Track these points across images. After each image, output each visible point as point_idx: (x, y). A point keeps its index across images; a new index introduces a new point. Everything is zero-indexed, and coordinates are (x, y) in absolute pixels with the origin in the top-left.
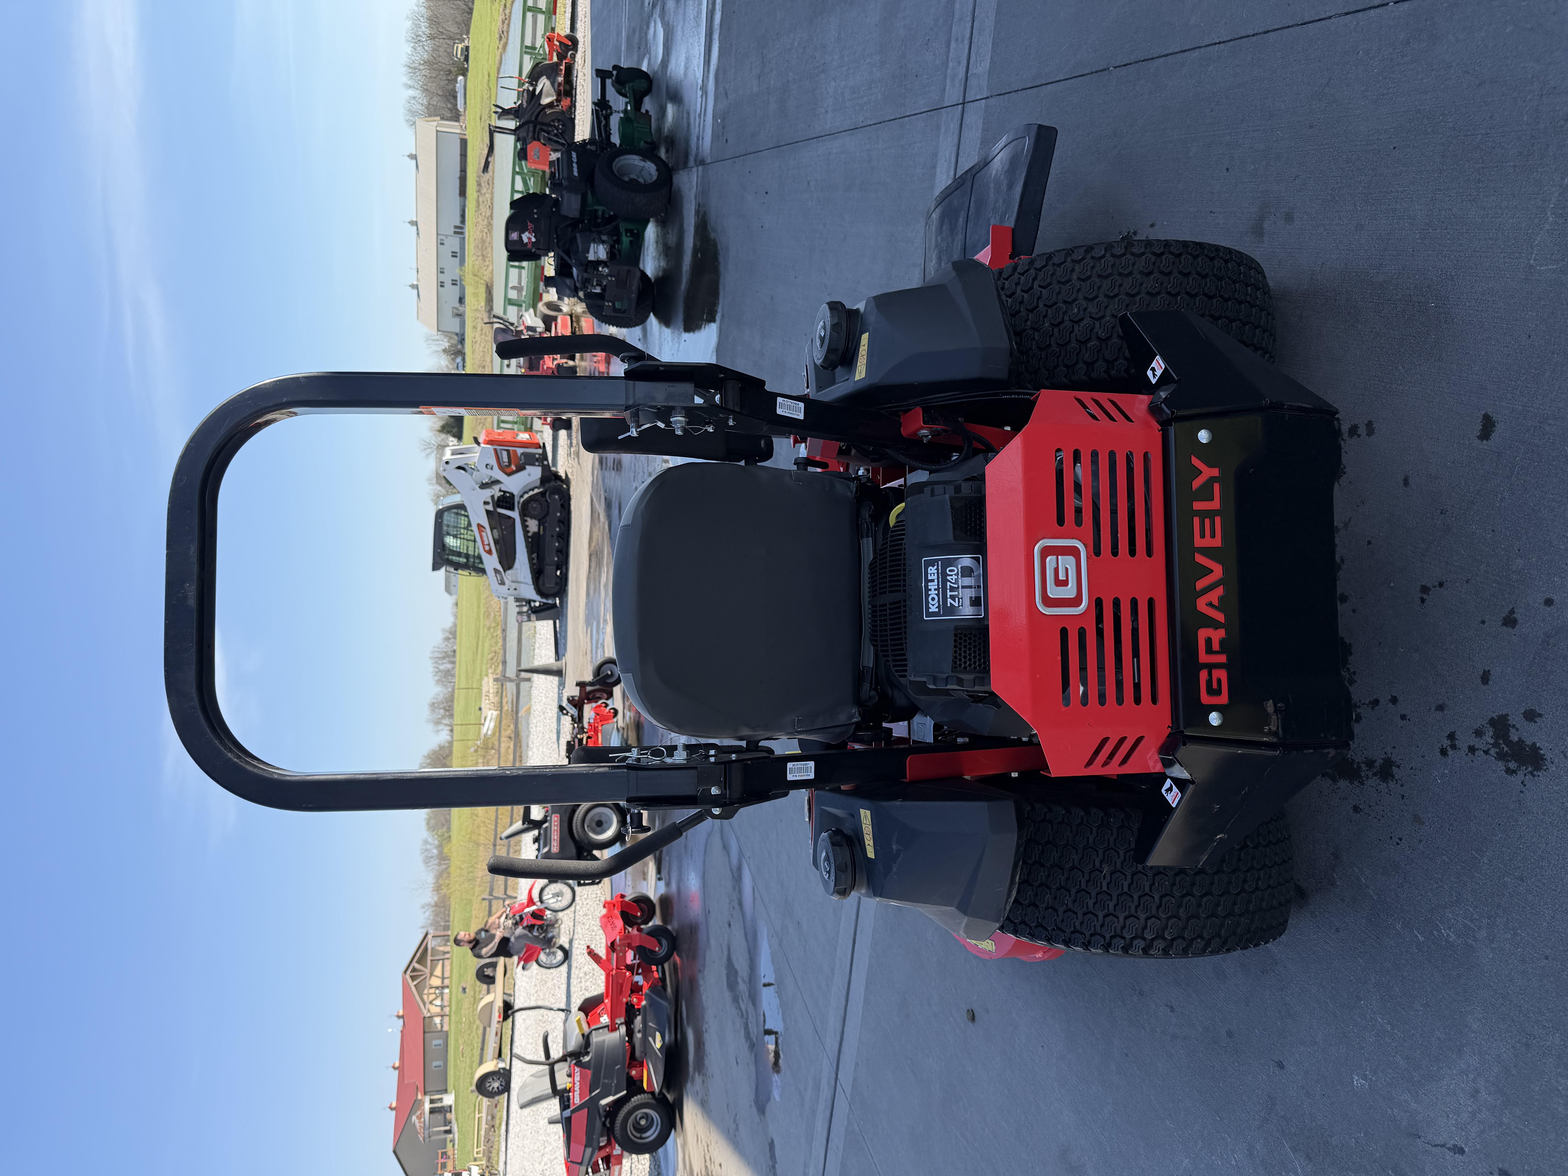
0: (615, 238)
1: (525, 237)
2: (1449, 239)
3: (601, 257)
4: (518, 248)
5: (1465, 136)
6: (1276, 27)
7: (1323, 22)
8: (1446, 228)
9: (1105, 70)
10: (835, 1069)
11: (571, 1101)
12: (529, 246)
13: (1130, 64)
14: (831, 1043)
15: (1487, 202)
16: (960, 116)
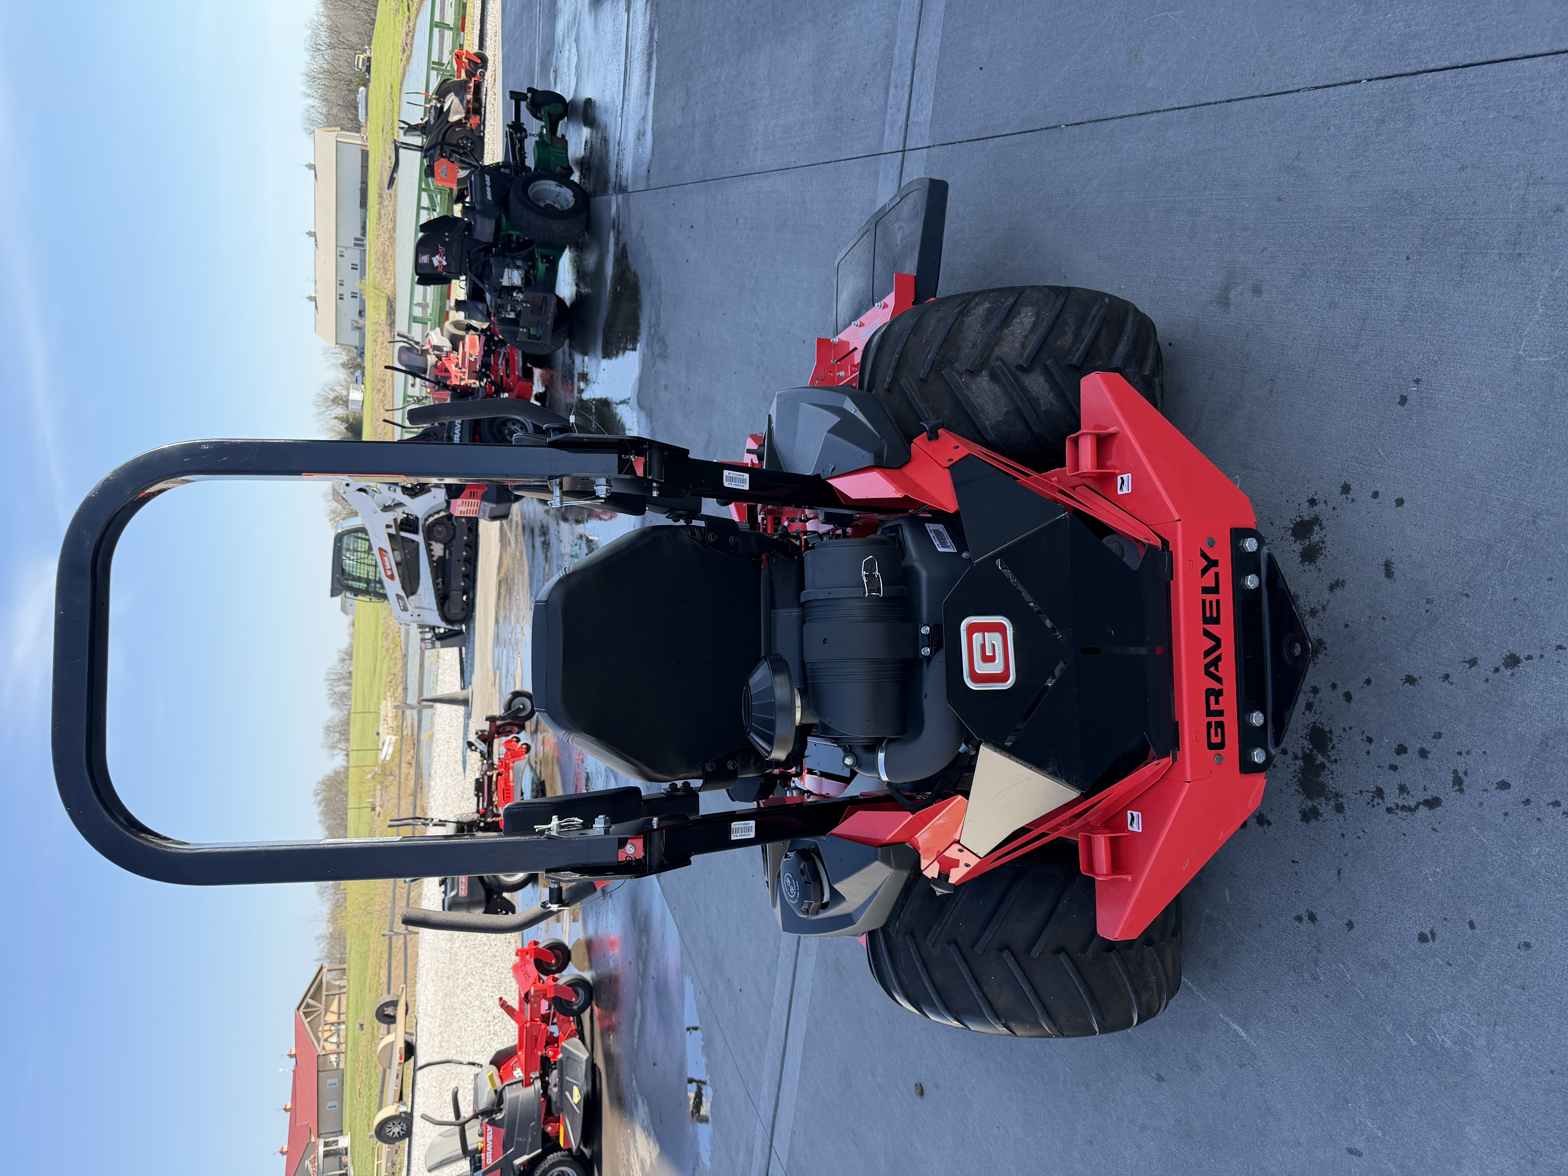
0: (530, 263)
1: (436, 260)
2: (1430, 323)
3: (516, 283)
4: (427, 271)
5: (1447, 219)
6: (1240, 97)
7: (1291, 95)
8: (1427, 312)
9: (1056, 127)
10: (769, 1135)
11: (483, 1162)
12: (440, 269)
13: (1083, 123)
14: (765, 1108)
15: (1471, 288)
16: (899, 163)
